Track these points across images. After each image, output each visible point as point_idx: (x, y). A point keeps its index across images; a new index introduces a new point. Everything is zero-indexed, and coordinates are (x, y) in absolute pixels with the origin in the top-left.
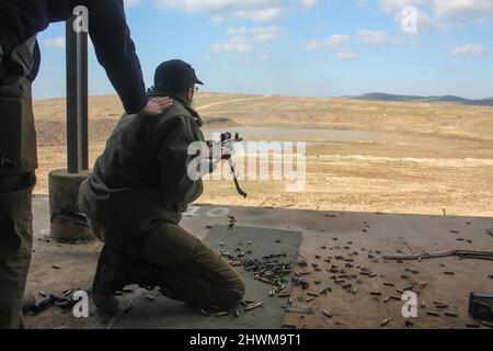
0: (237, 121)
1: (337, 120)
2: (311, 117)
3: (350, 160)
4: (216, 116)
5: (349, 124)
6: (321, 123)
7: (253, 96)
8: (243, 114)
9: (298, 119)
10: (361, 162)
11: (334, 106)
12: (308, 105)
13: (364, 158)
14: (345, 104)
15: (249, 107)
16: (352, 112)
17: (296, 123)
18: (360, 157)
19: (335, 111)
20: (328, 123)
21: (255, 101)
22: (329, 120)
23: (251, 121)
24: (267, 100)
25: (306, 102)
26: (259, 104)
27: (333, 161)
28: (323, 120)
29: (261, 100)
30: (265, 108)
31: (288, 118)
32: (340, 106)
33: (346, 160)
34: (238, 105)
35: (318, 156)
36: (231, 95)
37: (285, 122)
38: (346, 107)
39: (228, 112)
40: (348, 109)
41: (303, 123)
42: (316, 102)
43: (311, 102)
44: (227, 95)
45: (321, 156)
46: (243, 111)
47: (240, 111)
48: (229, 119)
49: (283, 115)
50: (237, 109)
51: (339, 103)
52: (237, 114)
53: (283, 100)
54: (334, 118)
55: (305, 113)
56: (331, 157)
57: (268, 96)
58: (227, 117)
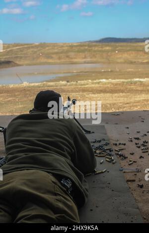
0: (17, 62)
2: (68, 57)
3: (98, 83)
8: (21, 58)
9: (60, 58)
10: (106, 83)
11: (83, 48)
12: (66, 48)
13: (107, 81)
14: (89, 46)
15: (25, 52)
16: (95, 51)
17: (58, 61)
21: (29, 48)
22: (80, 58)
23: (27, 62)
24: (37, 47)
25: (62, 47)
26: (31, 50)
27: (87, 84)
29: (32, 47)
31: (52, 58)
32: (86, 48)
33: (96, 83)
34: (17, 52)
35: (77, 82)
36: (12, 44)
37: (50, 61)
38: (90, 48)
39: (11, 56)
40: (92, 50)
41: (63, 60)
42: (70, 46)
43: (67, 46)
44: (9, 44)
45: (79, 82)
46: (21, 55)
47: (19, 55)
48: (12, 62)
49: (48, 56)
50: (16, 54)
51: (85, 46)
52: (17, 57)
53: (48, 46)
54: (84, 56)
55: (64, 54)
56: (86, 82)
57: (37, 44)
58: (10, 60)
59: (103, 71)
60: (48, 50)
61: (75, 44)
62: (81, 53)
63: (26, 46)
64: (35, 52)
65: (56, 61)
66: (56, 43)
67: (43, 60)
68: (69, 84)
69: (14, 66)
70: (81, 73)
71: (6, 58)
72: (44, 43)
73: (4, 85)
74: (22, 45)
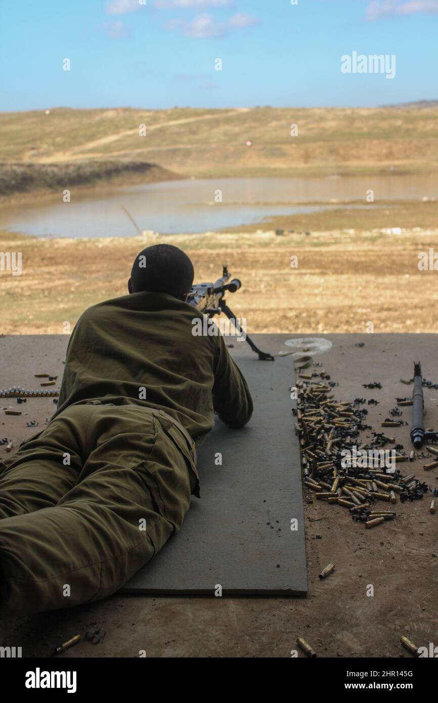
0: (175, 169)
1: (390, 155)
2: (333, 151)
3: (373, 240)
4: (126, 160)
5: (417, 162)
6: (353, 164)
7: (212, 112)
8: (187, 153)
9: (307, 157)
10: (397, 240)
11: (385, 125)
12: (331, 124)
13: (407, 233)
14: (409, 119)
15: (202, 136)
16: (424, 135)
17: (301, 165)
18: (397, 231)
19: (386, 135)
20: (371, 163)
21: (217, 123)
22: (371, 156)
23: (204, 168)
24: (241, 119)
25: (322, 119)
26: (224, 128)
27: (337, 242)
28: (358, 158)
29: (228, 121)
30: (236, 136)
31: (283, 155)
32: (399, 123)
33: (366, 239)
34: (179, 134)
35: (308, 234)
36: (165, 112)
37: (278, 164)
38: (411, 126)
39: (156, 149)
40: (414, 130)
41: (315, 164)
42: (347, 118)
43: (337, 118)
44: (157, 112)
45: (315, 234)
46: (189, 146)
47: (182, 146)
48: (154, 166)
49: (273, 149)
50: (175, 142)
51: (396, 117)
52: (174, 152)
53: (276, 118)
54: (384, 151)
55: (321, 143)
56: (336, 234)
57: (245, 110)
58: (151, 161)
59: (425, 199)
60: (276, 129)
61: (364, 113)
62: (375, 142)
63: (208, 117)
64: (234, 136)
65: (294, 165)
66: (303, 109)
67: (254, 161)
68: (279, 239)
69: (160, 180)
70: (349, 207)
71: (140, 155)
72: (268, 108)
73: (85, 239)
74: (196, 113)
